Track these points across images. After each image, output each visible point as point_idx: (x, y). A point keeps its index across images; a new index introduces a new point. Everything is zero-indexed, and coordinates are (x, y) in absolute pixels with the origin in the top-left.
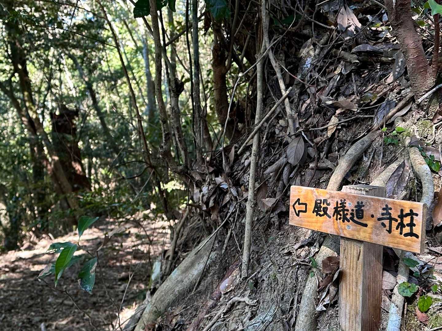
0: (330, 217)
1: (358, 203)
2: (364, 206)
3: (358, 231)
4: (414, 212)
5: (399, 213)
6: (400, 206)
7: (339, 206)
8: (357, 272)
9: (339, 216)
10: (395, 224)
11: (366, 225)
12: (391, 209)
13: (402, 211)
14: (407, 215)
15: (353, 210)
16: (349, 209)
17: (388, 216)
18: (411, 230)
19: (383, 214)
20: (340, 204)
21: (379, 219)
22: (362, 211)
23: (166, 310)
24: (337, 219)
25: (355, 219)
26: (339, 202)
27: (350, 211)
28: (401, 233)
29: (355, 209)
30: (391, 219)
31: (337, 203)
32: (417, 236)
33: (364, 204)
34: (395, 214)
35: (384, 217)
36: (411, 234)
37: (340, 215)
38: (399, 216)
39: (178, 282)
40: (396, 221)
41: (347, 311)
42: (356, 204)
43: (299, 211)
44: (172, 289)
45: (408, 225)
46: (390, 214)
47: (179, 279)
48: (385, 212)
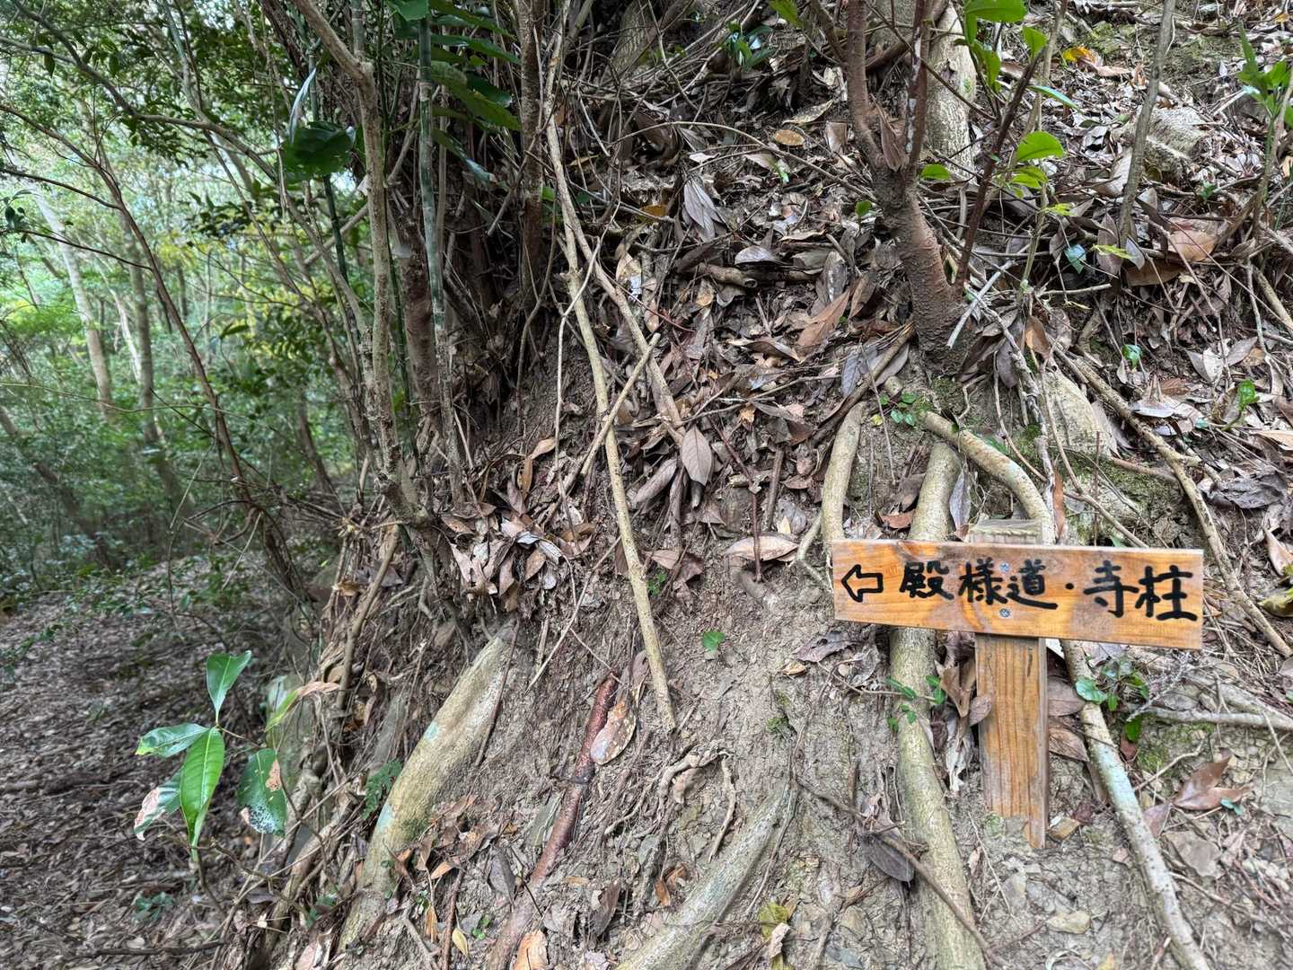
0: (950, 597)
1: (1028, 562)
2: (1044, 567)
3: (1033, 619)
4: (1182, 569)
5: (1142, 576)
6: (1143, 560)
7: (974, 572)
8: (1027, 697)
9: (976, 594)
10: (1130, 599)
11: (1053, 606)
12: (1118, 568)
13: (1149, 570)
14: (1162, 577)
15: (1014, 579)
16: (1003, 576)
17: (1112, 584)
18: (1177, 605)
19: (1097, 581)
20: (977, 568)
21: (1088, 592)
22: (1041, 579)
23: (427, 814)
24: (970, 600)
25: (1023, 594)
26: (975, 564)
27: (1007, 581)
28: (1149, 614)
29: (1019, 576)
30: (1120, 589)
31: (968, 567)
32: (1193, 617)
33: (1043, 563)
34: (1129, 577)
35: (1101, 585)
36: (1177, 614)
37: (980, 590)
38: (1142, 582)
39: (445, 749)
40: (1135, 590)
41: (1005, 777)
42: (1023, 566)
43: (861, 592)
44: (434, 768)
45: (1166, 597)
46: (1117, 579)
47: (447, 741)
48: (1103, 575)
